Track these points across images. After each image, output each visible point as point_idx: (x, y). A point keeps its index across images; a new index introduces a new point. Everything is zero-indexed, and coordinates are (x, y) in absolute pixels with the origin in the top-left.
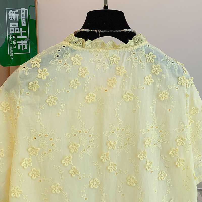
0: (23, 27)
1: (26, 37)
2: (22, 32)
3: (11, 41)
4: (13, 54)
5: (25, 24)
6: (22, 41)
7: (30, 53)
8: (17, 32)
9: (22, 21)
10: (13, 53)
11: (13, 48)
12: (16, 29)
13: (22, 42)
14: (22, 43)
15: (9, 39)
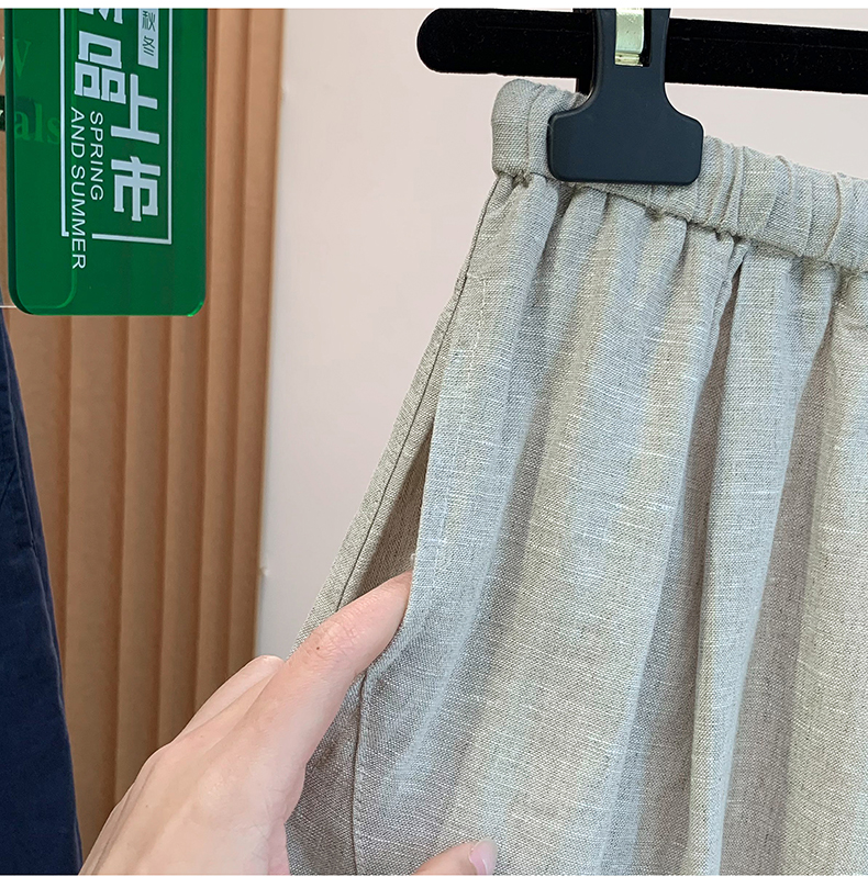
0: (144, 72)
1: (154, 138)
2: (137, 101)
3: (78, 150)
4: (88, 237)
5: (156, 51)
6: (135, 160)
7: (169, 242)
8: (114, 98)
9: (142, 32)
10: (89, 229)
11: (87, 198)
12: (108, 75)
13: (135, 164)
14: (136, 175)
15: (69, 131)
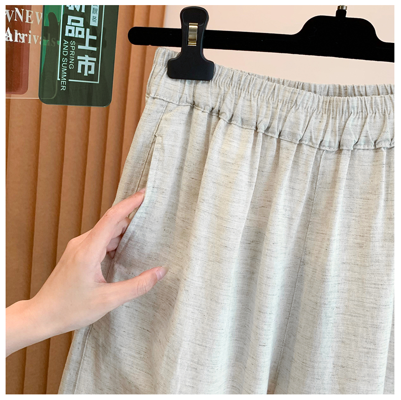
0: (92, 28)
1: (95, 49)
2: (89, 37)
3: (65, 53)
4: (67, 81)
5: (97, 21)
6: (87, 56)
7: (98, 82)
8: (80, 36)
9: (92, 15)
10: (67, 78)
12: (78, 29)
13: (87, 58)
14: (87, 61)
